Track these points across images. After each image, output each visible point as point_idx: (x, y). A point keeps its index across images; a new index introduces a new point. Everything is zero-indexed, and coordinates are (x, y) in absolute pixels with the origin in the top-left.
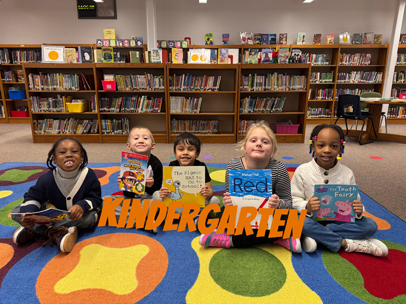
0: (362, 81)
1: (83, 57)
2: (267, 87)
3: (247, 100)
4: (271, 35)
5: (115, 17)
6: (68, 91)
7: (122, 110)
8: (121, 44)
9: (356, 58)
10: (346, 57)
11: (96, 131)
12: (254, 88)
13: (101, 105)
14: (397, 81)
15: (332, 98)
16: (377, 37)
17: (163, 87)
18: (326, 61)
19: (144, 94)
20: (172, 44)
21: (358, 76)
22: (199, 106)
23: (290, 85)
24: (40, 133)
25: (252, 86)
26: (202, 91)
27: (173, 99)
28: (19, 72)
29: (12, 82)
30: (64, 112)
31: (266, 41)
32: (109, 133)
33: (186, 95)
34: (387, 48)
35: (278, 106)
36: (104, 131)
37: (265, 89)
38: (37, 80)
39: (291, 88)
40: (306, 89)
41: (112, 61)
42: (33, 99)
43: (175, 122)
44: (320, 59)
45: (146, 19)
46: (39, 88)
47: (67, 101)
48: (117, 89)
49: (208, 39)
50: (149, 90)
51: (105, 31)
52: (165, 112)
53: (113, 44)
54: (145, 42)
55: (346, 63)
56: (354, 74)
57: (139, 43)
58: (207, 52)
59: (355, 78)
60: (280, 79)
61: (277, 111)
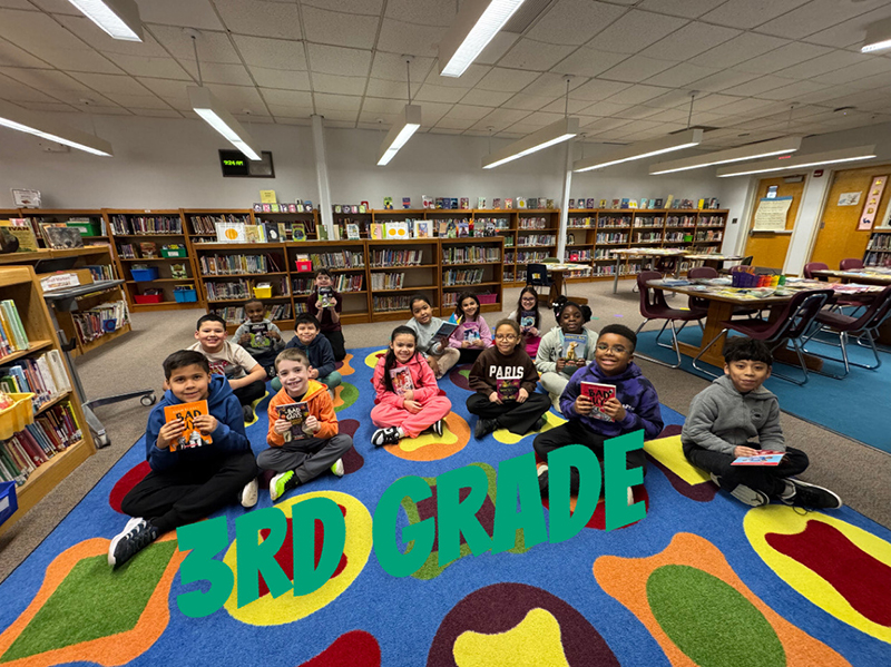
0: (539, 244)
1: (269, 235)
2: (466, 260)
3: (449, 273)
4: (452, 199)
5: (273, 176)
6: (253, 274)
8: (286, 210)
9: (533, 222)
10: (524, 221)
11: (288, 316)
12: (455, 261)
13: (294, 288)
14: (569, 243)
15: (514, 262)
16: (549, 202)
17: (363, 265)
18: (507, 226)
19: (343, 273)
20: (347, 209)
21: (536, 239)
22: (401, 281)
23: (486, 257)
25: (453, 260)
26: (404, 267)
27: (374, 277)
28: (143, 244)
29: (135, 259)
31: (448, 206)
33: (387, 272)
34: (558, 213)
35: (477, 278)
37: (464, 262)
38: (212, 263)
39: (488, 260)
40: (501, 261)
41: (304, 239)
42: (207, 285)
43: (377, 300)
44: (501, 223)
46: (215, 272)
47: (252, 286)
48: (312, 269)
49: (388, 203)
50: (347, 268)
51: (263, 193)
52: (366, 290)
53: (275, 209)
54: (315, 207)
55: (524, 228)
56: (531, 237)
57: (308, 208)
58: (404, 226)
59: (532, 242)
60: (478, 252)
61: (478, 282)
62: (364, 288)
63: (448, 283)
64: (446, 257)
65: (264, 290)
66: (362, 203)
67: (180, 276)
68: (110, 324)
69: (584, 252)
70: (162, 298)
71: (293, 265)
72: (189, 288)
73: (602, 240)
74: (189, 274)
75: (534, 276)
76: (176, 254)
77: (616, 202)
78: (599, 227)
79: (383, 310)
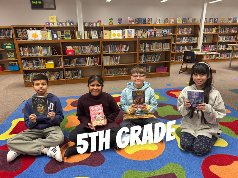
0: (188, 42)
1: (53, 36)
2: (152, 49)
3: (143, 56)
4: (143, 19)
5: (55, 9)
6: (45, 56)
7: (77, 65)
8: (61, 25)
9: (185, 30)
10: (180, 30)
11: (62, 77)
12: (146, 50)
13: (65, 63)
14: (203, 41)
15: (174, 51)
16: (194, 20)
17: (99, 52)
18: (171, 33)
19: (89, 56)
20: (91, 25)
21: (186, 40)
22: (119, 60)
24: (29, 81)
26: (120, 53)
27: (104, 58)
30: (43, 68)
31: (141, 22)
32: (70, 78)
33: (111, 56)
34: (199, 25)
35: (157, 59)
36: (67, 77)
37: (151, 51)
38: (25, 50)
39: (163, 49)
40: (170, 50)
41: (70, 38)
42: (23, 61)
43: (106, 70)
46: (27, 55)
47: (44, 62)
48: (74, 54)
49: (111, 21)
50: (91, 53)
51: (50, 17)
52: (101, 65)
53: (56, 25)
54: (75, 24)
55: (180, 33)
56: (184, 38)
57: (72, 24)
59: (184, 41)
60: (158, 45)
61: (157, 61)
62: (100, 64)
63: (142, 62)
64: (142, 48)
65: (50, 64)
66: (98, 21)
67: (11, 58)
69: (212, 46)
70: (3, 68)
71: (65, 51)
72: (15, 64)
73: (222, 39)
74: (16, 57)
75: (187, 58)
76: (10, 47)
77: (230, 19)
78: (220, 32)
79: (109, 76)
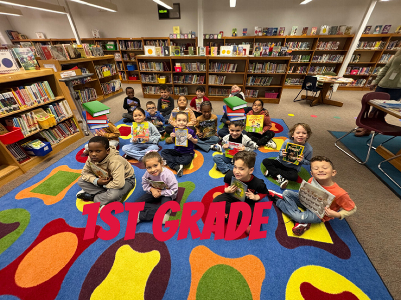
0: (329, 61)
1: (165, 52)
2: (263, 71)
3: (251, 78)
4: (274, 29)
5: (179, 18)
6: (158, 72)
7: (184, 82)
8: (183, 37)
9: (329, 45)
10: (322, 44)
12: (256, 71)
13: (174, 80)
14: (353, 61)
15: (306, 72)
16: (348, 29)
17: (205, 70)
18: (308, 47)
19: (195, 74)
20: (212, 36)
21: (327, 58)
22: (224, 81)
23: (276, 69)
24: (146, 93)
25: (254, 70)
26: (226, 72)
27: (210, 77)
28: (131, 54)
29: (128, 61)
30: (157, 83)
31: (270, 33)
32: (178, 94)
33: (217, 75)
34: (353, 38)
35: (268, 82)
37: (261, 72)
38: (143, 65)
39: (277, 71)
41: (180, 55)
42: (142, 75)
43: (211, 90)
44: (304, 45)
45: (197, 17)
46: (144, 70)
47: (158, 77)
48: (182, 71)
49: (234, 32)
50: (198, 72)
51: (174, 27)
53: (178, 37)
55: (321, 49)
56: (324, 56)
57: (193, 36)
58: (231, 48)
59: (325, 59)
60: (271, 66)
61: (267, 85)
62: (205, 83)
63: (249, 84)
64: (251, 68)
65: (162, 80)
66: (220, 32)
68: (114, 88)
69: (365, 69)
71: (174, 68)
73: (386, 59)
75: (309, 84)
78: (387, 49)
79: (213, 95)
